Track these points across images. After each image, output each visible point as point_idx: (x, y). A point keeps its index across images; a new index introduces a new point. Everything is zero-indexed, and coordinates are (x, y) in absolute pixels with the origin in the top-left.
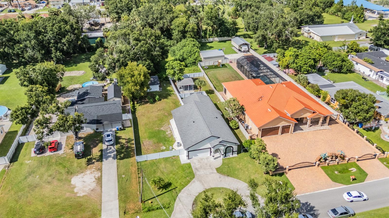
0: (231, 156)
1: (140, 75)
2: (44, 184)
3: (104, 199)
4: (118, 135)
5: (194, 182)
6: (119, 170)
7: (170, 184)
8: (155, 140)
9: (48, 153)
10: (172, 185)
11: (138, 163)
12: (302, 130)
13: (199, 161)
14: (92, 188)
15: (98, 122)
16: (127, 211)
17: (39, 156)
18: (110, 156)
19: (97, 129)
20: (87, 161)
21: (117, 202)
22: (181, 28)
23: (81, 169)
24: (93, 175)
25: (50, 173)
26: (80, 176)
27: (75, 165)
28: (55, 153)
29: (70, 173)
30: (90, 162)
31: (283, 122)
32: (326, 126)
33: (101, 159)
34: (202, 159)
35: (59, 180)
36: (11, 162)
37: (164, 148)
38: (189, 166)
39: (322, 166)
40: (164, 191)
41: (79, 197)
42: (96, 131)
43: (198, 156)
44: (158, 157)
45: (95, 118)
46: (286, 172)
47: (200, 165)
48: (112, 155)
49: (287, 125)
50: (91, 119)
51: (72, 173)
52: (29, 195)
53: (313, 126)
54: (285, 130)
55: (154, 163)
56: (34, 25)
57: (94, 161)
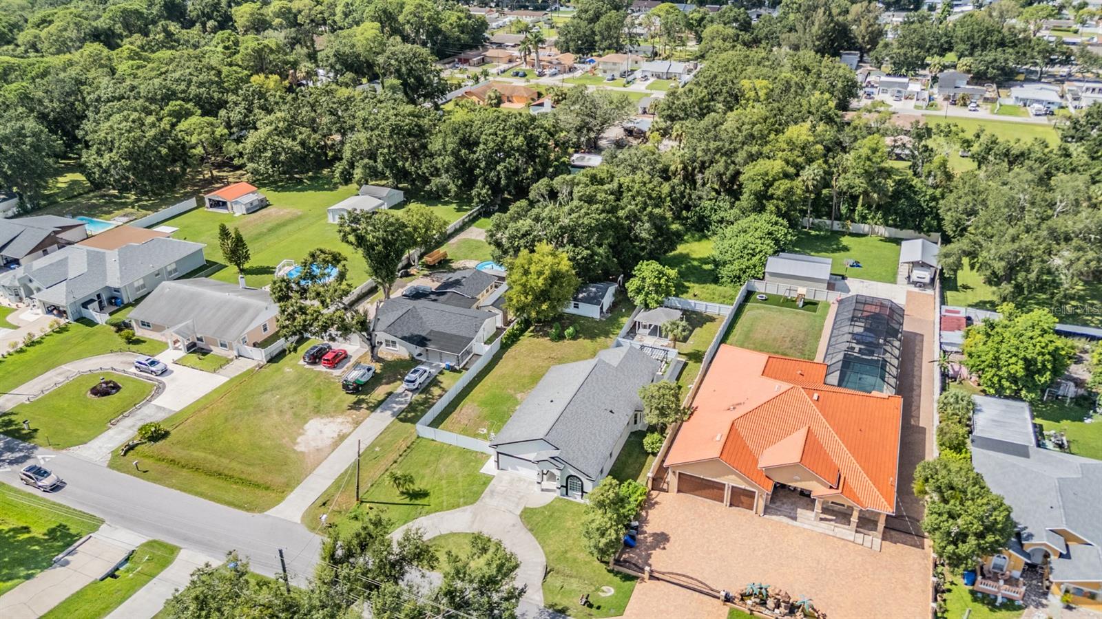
0: (579, 500)
2: (274, 411)
3: (316, 472)
4: (440, 378)
5: (464, 511)
6: (383, 436)
7: (424, 494)
8: (486, 411)
9: (321, 368)
10: (427, 499)
11: (418, 437)
12: (795, 519)
13: (511, 482)
14: (321, 445)
15: (421, 341)
16: (329, 503)
17: (308, 366)
18: (391, 408)
19: (420, 355)
20: (355, 403)
21: (329, 482)
23: (335, 411)
24: (342, 427)
25: (296, 398)
26: (326, 420)
27: (335, 400)
28: (329, 370)
29: (317, 411)
30: (356, 406)
31: (733, 477)
32: (874, 539)
33: (373, 408)
34: (520, 480)
35: (295, 414)
36: (268, 362)
37: (485, 431)
38: (488, 480)
39: (736, 609)
40: (408, 501)
41: (295, 451)
42: (413, 358)
44: (454, 443)
45: (424, 334)
47: (504, 489)
48: (397, 407)
49: (743, 487)
51: (318, 411)
52: (246, 417)
53: (832, 523)
55: (442, 450)
57: (364, 406)
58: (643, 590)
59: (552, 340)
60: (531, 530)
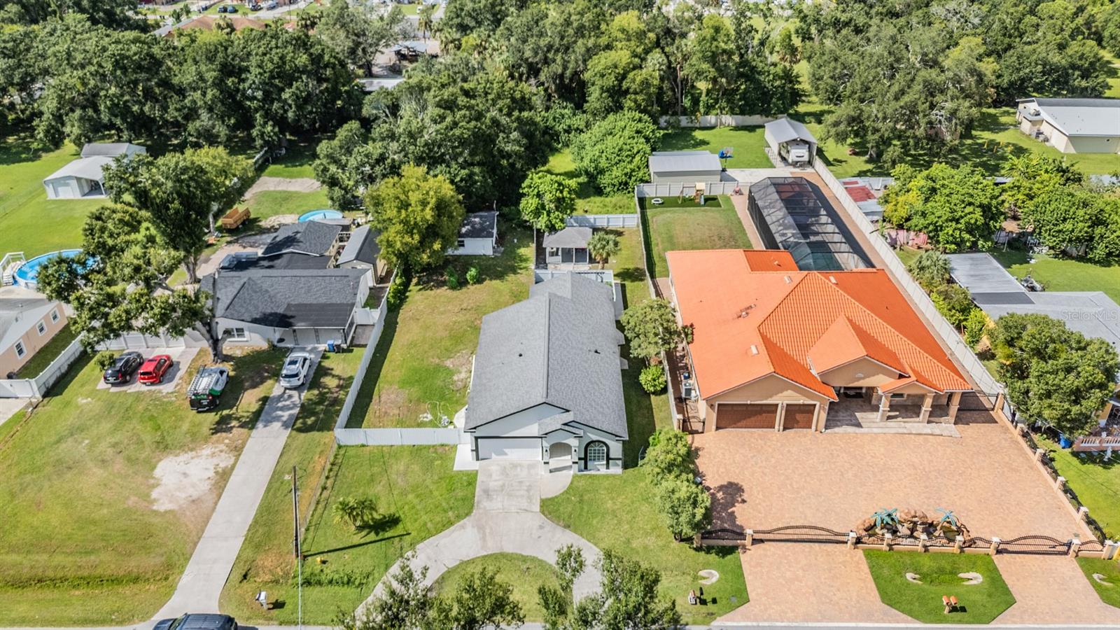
0: (603, 471)
1: (424, 203)
2: (90, 464)
3: (211, 530)
4: (326, 363)
5: (463, 527)
6: (284, 458)
7: (393, 521)
8: (415, 392)
9: (138, 387)
10: (400, 526)
11: (340, 447)
12: (859, 425)
13: (504, 471)
14: (195, 495)
15: (282, 321)
16: (252, 572)
17: (114, 390)
18: (278, 418)
19: (281, 340)
20: (218, 423)
21: (239, 542)
22: (610, 81)
23: (193, 441)
24: (215, 461)
25: (117, 437)
26: (184, 457)
27: (185, 426)
28: (153, 388)
29: (164, 446)
30: (222, 426)
31: (789, 392)
32: (946, 426)
33: (252, 422)
34: (515, 466)
35: (129, 459)
36: (44, 396)
37: (430, 417)
38: (471, 479)
39: (871, 550)
40: (372, 536)
41: (156, 513)
42: (274, 346)
43: (506, 454)
44: (397, 441)
45: (281, 311)
46: (744, 547)
47: (500, 483)
48: (286, 415)
49: (801, 402)
50: (269, 311)
51: (166, 447)
52: (46, 484)
53: (900, 419)
54: (798, 417)
55: (385, 456)
56: (220, 49)
57: (234, 423)
58: (750, 559)
59: (453, 288)
60: (567, 526)
